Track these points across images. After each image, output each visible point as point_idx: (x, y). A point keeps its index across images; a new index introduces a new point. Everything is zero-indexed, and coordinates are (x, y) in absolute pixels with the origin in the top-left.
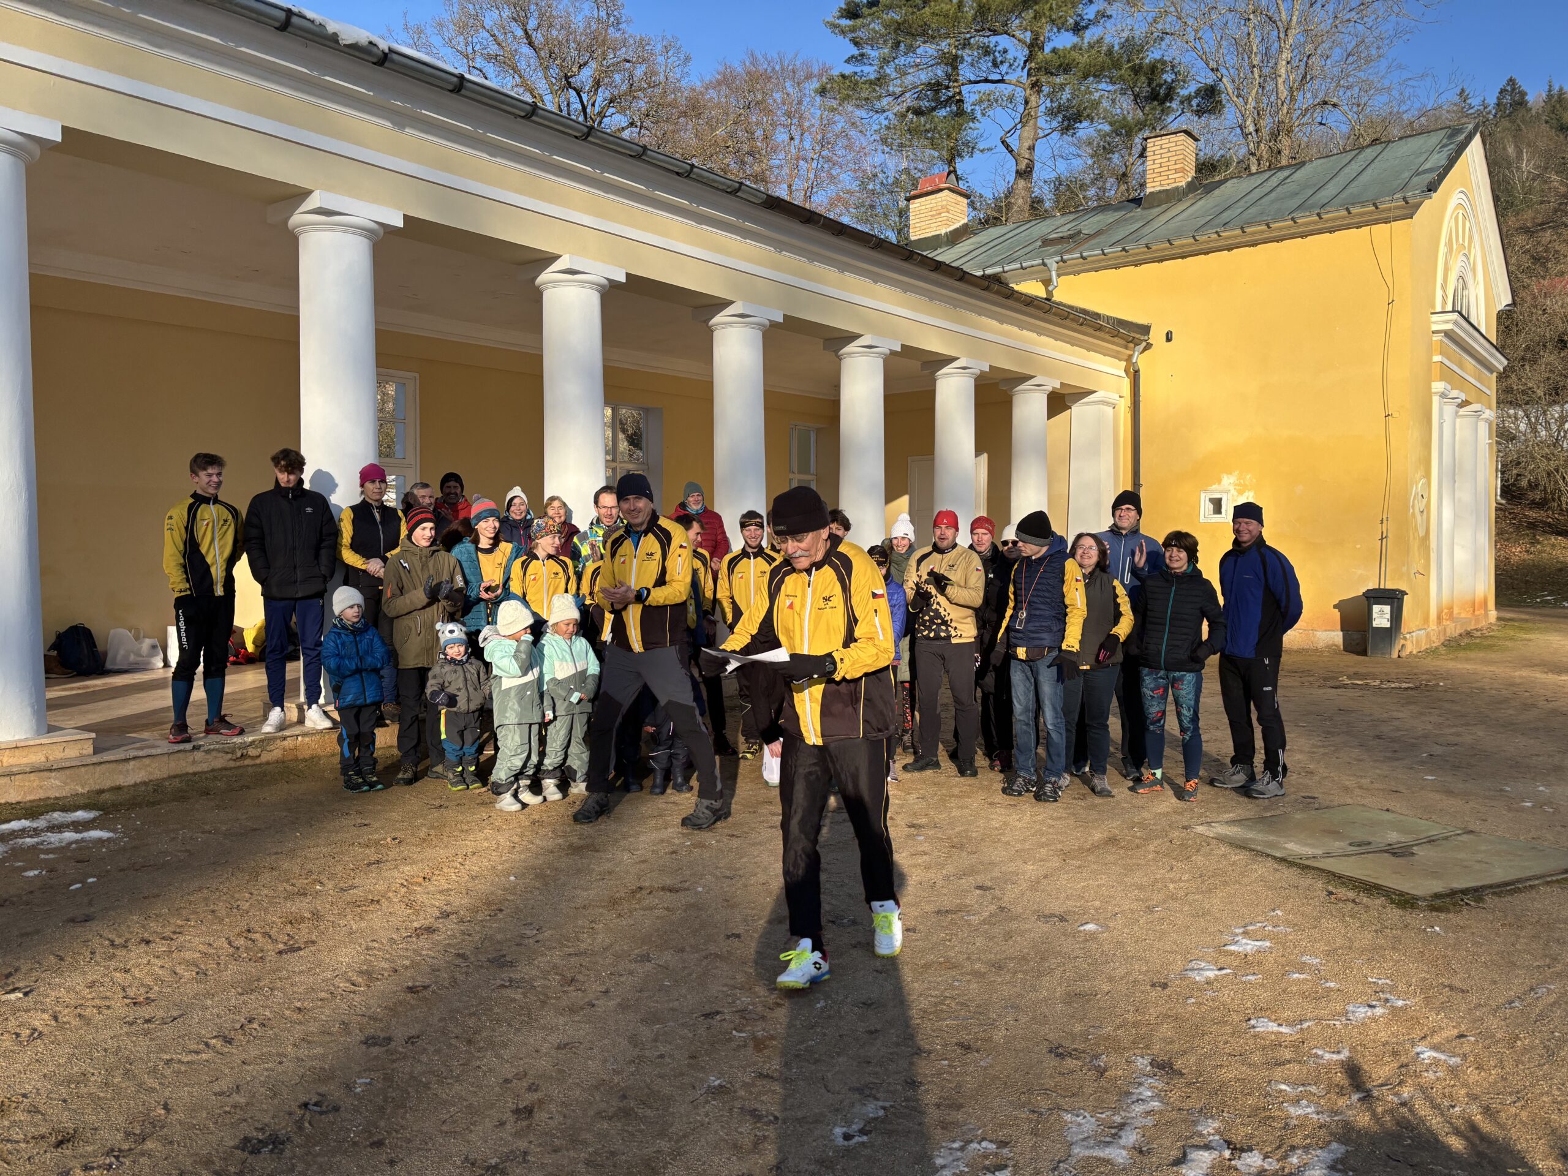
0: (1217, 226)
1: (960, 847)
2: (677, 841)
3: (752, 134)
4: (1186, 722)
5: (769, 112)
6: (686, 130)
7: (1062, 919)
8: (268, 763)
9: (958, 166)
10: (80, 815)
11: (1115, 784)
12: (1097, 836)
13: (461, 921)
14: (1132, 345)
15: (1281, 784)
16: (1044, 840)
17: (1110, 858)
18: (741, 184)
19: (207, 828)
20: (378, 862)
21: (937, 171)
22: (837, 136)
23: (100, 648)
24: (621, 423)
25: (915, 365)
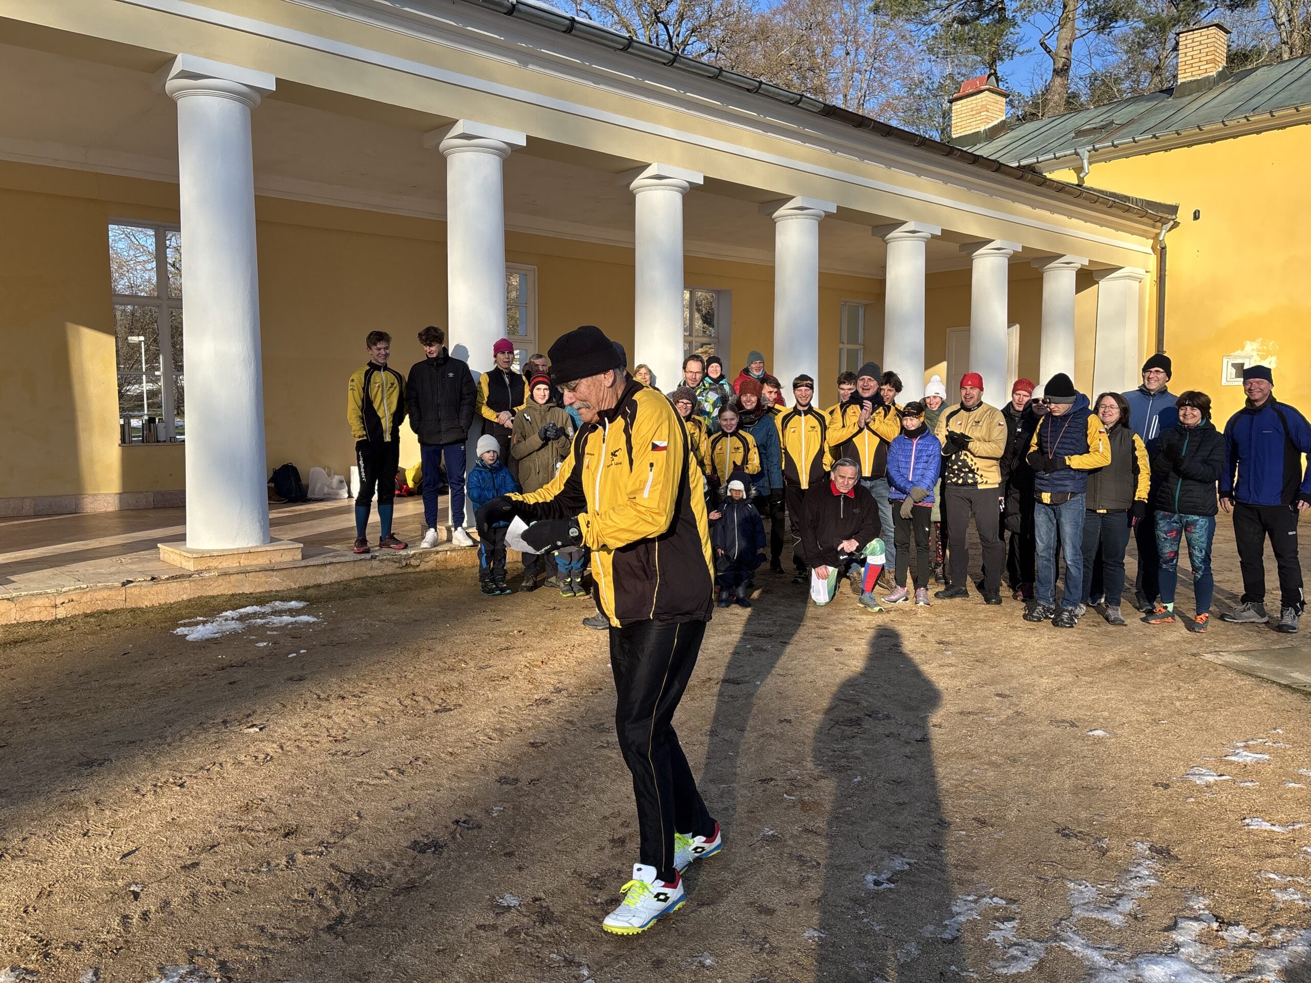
0: (1247, 111)
1: (983, 661)
3: (813, 51)
4: (1198, 562)
5: (828, 32)
6: (756, 52)
7: (1073, 725)
8: (425, 571)
9: (998, 68)
10: (293, 604)
11: (1128, 614)
12: (1109, 658)
13: (570, 695)
14: (1159, 224)
16: (1059, 659)
17: (1121, 677)
18: (802, 95)
19: (382, 617)
20: (507, 648)
21: (979, 75)
22: (888, 49)
23: (303, 482)
24: (697, 305)
25: (954, 247)
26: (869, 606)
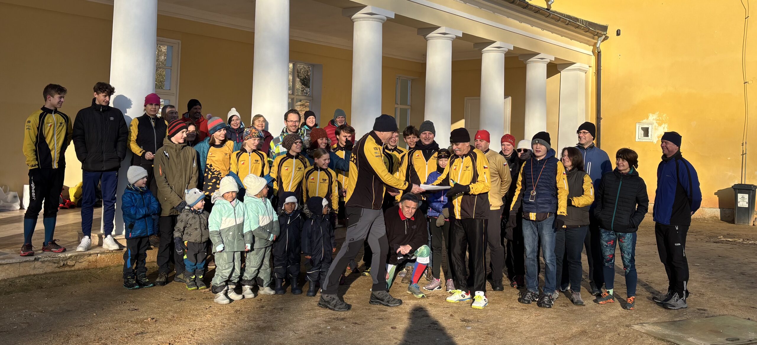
2: (322, 326)
4: (627, 262)
8: (79, 270)
12: (575, 329)
14: (596, 37)
15: (685, 301)
16: (543, 331)
19: (40, 309)
20: (142, 333)
24: (298, 72)
25: (470, 44)
26: (415, 293)
